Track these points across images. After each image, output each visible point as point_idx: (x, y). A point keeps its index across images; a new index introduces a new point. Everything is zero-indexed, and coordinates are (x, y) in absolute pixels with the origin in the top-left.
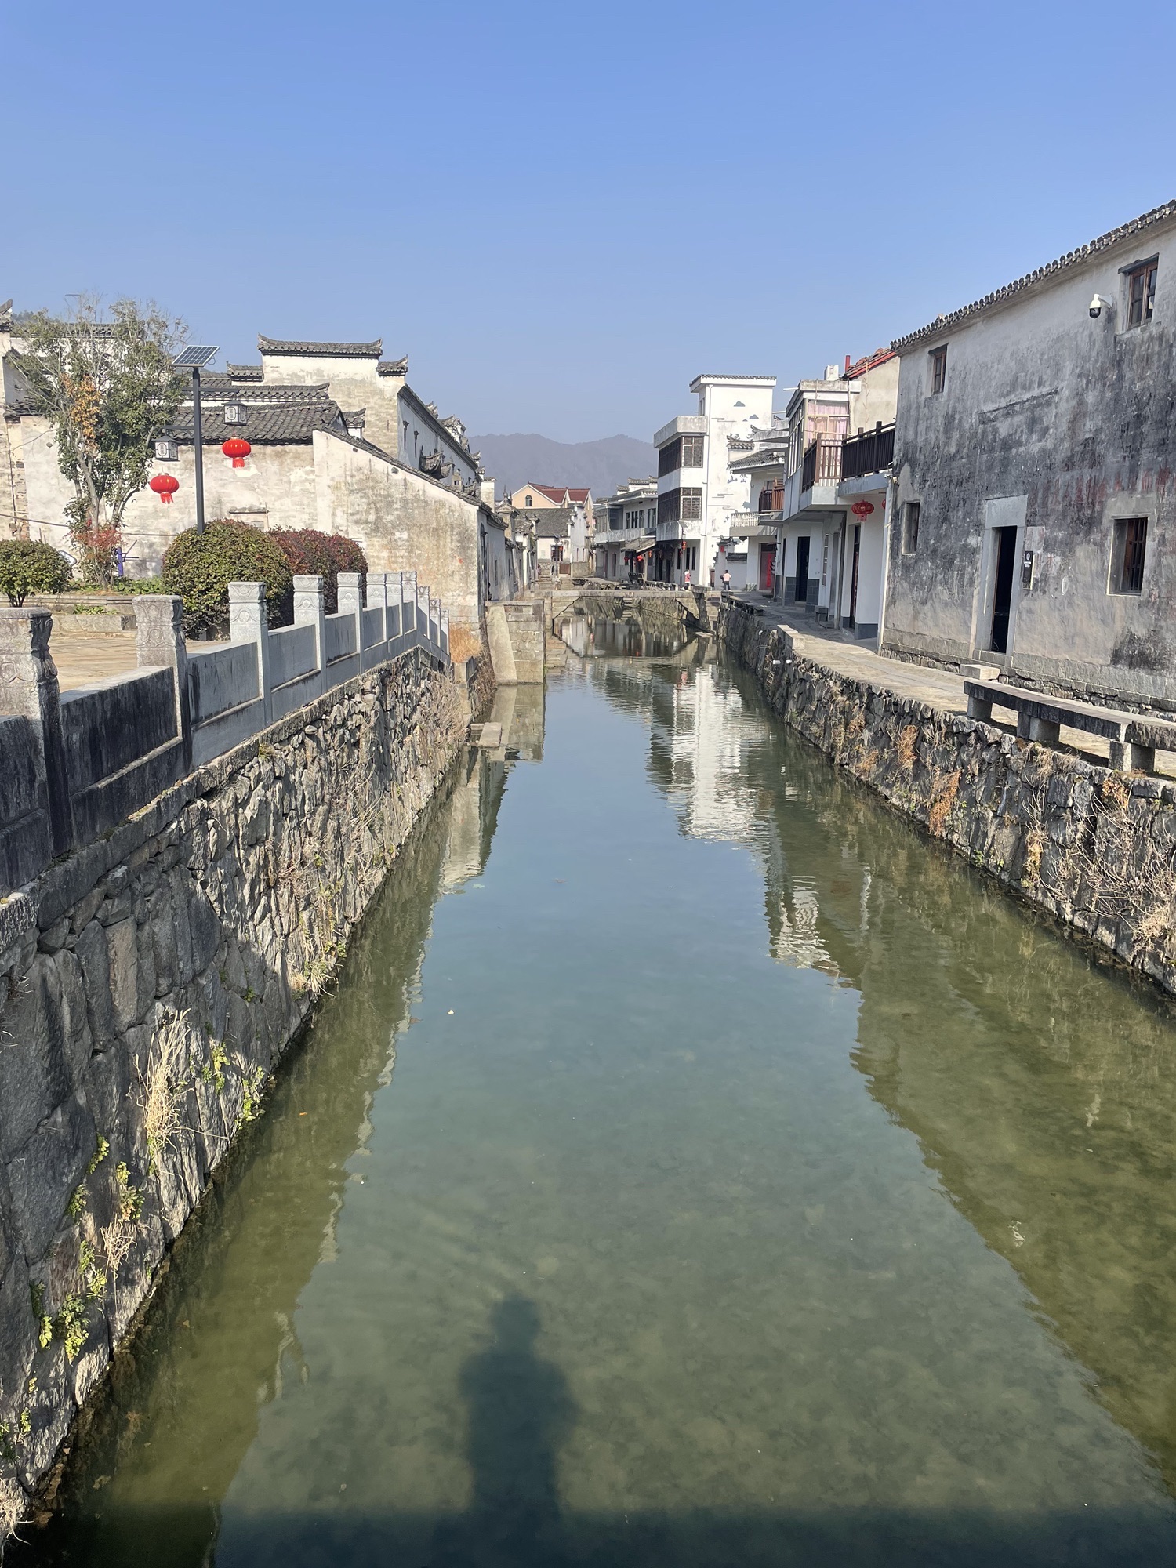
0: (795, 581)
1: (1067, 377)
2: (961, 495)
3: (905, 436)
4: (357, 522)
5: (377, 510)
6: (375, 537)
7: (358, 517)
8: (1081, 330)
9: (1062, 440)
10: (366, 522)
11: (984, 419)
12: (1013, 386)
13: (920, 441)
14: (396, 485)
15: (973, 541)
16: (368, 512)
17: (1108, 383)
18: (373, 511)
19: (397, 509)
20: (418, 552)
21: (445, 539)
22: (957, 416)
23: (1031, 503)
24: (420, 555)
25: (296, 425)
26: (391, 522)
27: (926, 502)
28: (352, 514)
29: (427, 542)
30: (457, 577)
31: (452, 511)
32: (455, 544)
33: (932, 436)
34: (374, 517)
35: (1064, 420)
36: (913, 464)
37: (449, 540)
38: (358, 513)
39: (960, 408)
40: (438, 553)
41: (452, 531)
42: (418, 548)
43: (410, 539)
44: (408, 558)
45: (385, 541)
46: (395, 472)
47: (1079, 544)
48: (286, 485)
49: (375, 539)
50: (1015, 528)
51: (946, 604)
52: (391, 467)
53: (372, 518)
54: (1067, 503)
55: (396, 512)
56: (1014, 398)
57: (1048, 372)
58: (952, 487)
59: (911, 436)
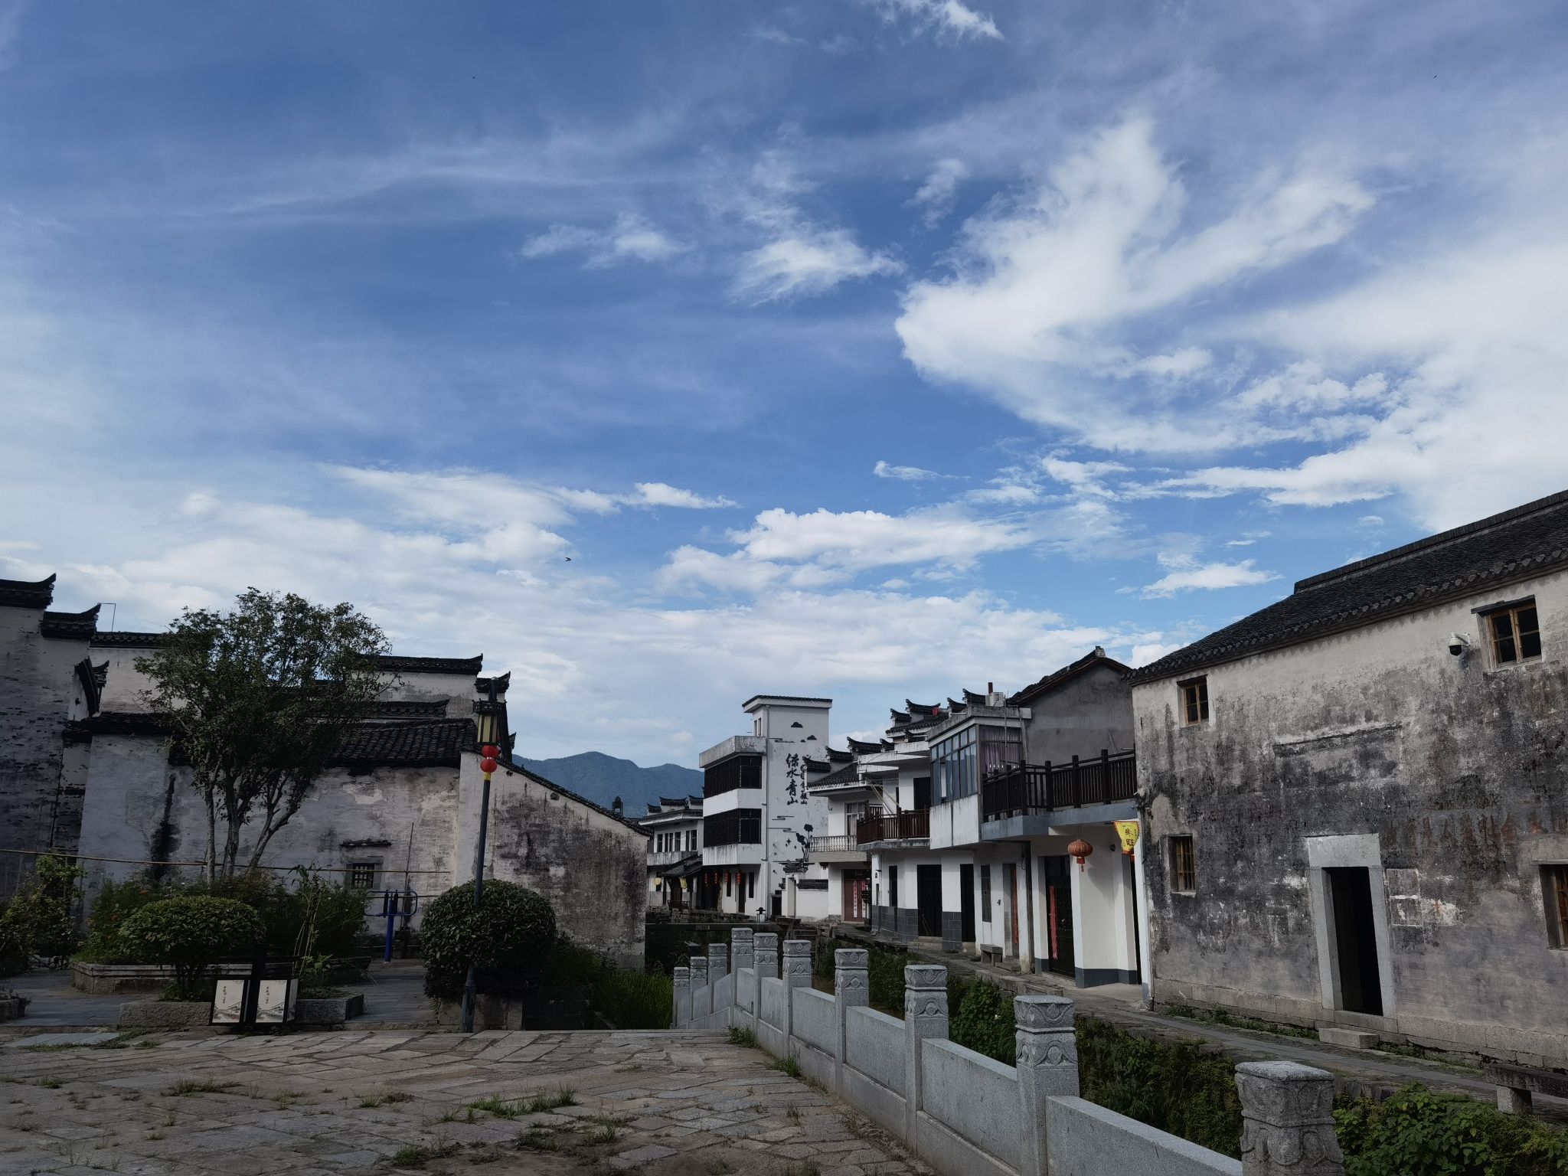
0: (916, 913)
1: (1414, 712)
2: (1263, 831)
3: (1153, 766)
4: (504, 857)
5: (530, 842)
6: (525, 873)
7: (506, 850)
8: (1424, 666)
9: (1423, 776)
10: (516, 856)
11: (1282, 751)
12: (1326, 718)
13: (1180, 770)
14: (554, 813)
15: (1294, 882)
16: (518, 844)
17: (1486, 720)
18: (524, 843)
19: (554, 841)
20: (575, 891)
21: (609, 874)
22: (1237, 748)
23: (1385, 843)
24: (578, 894)
25: (429, 744)
26: (546, 856)
27: (1202, 836)
28: (499, 847)
29: (587, 879)
30: (621, 920)
31: (619, 842)
32: (620, 881)
33: (1199, 767)
34: (526, 851)
35: (1421, 756)
36: (1173, 795)
37: (613, 877)
38: (506, 845)
39: (1239, 738)
40: (600, 892)
41: (618, 865)
42: (576, 886)
43: (567, 875)
44: (564, 898)
45: (536, 879)
46: (554, 798)
47: (1483, 891)
48: (416, 813)
49: (526, 877)
50: (1364, 871)
51: (1260, 954)
52: (549, 792)
53: (523, 851)
54: (1449, 843)
55: (552, 844)
56: (1327, 731)
57: (1380, 706)
58: (1244, 821)
59: (1163, 764)
